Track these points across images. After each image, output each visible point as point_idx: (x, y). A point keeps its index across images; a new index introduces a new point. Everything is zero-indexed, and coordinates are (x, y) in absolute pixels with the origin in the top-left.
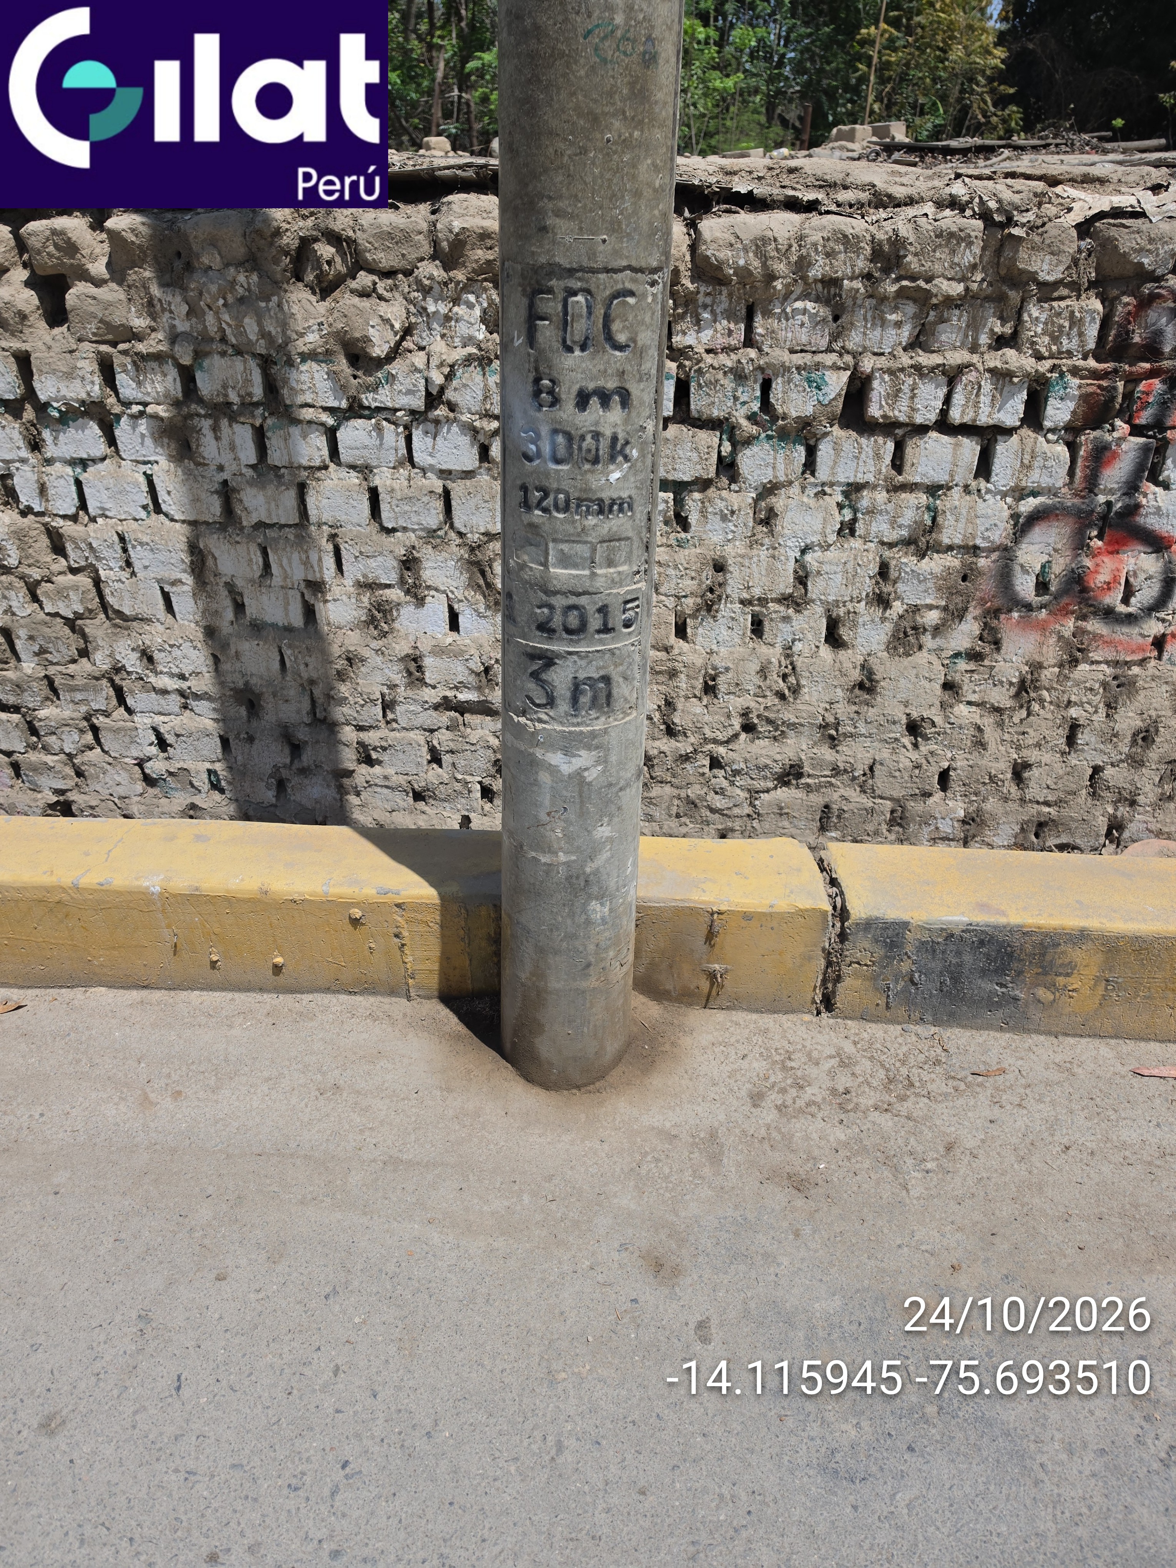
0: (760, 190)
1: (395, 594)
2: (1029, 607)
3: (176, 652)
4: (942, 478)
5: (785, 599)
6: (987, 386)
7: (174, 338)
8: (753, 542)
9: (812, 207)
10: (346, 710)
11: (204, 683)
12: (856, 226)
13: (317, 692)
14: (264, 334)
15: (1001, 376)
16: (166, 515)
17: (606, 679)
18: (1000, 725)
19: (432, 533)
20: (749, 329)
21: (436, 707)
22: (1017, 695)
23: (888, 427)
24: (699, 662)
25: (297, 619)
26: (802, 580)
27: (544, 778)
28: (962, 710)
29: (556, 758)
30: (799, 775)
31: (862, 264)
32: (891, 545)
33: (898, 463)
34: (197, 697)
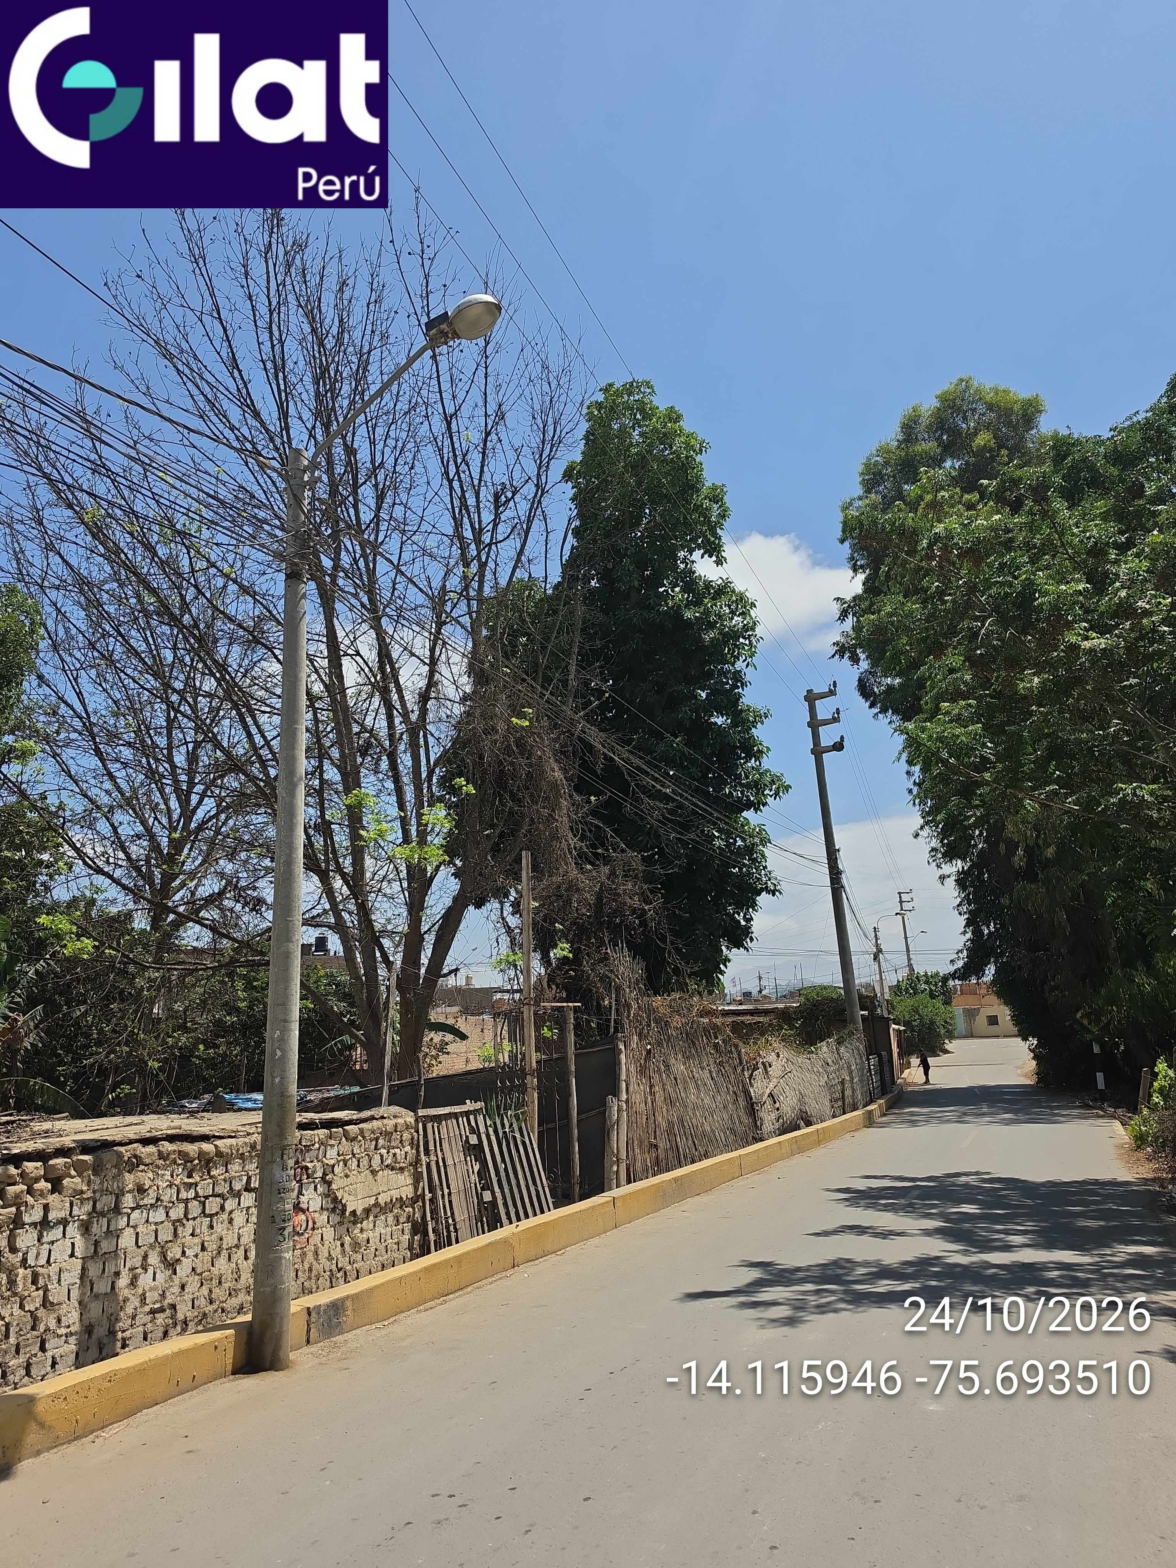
1: (139, 1270)
3: (70, 1315)
5: (235, 1246)
7: (94, 1192)
11: (75, 1328)
13: (113, 1319)
16: (76, 1257)
19: (152, 1245)
20: (227, 1168)
24: (217, 1273)
25: (109, 1289)
31: (249, 1149)
34: (72, 1335)
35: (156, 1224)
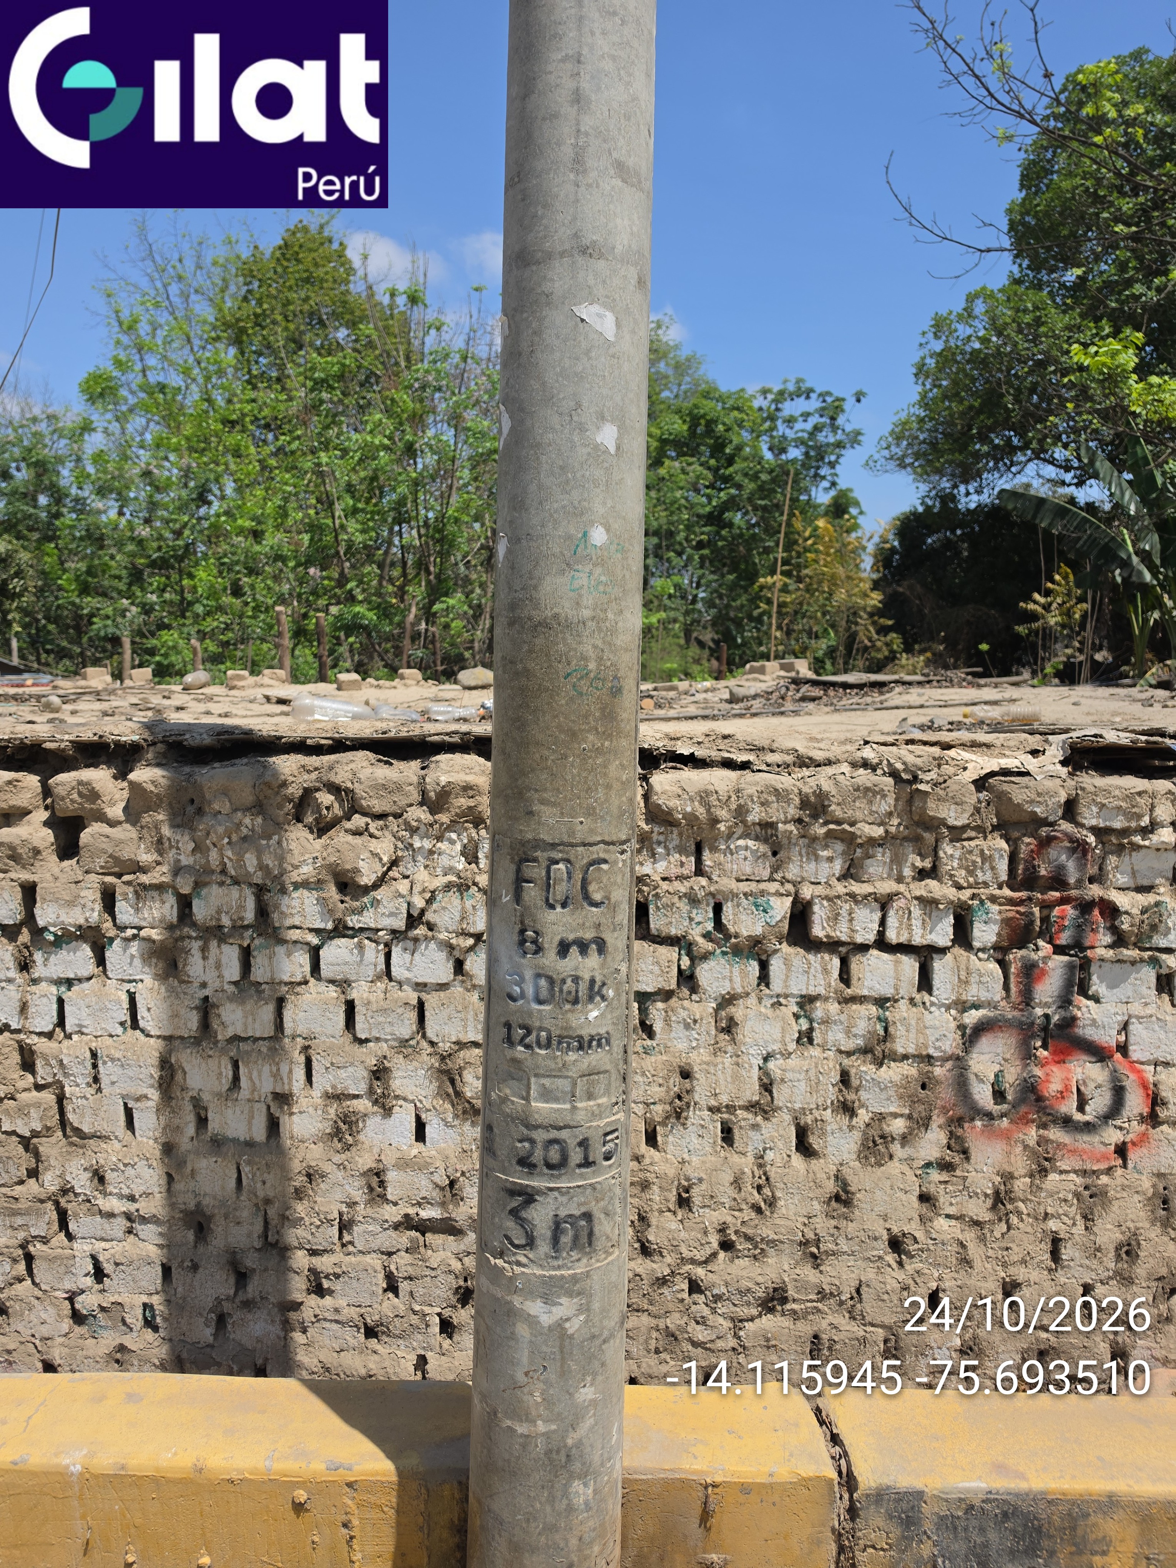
0: (700, 753)
1: (363, 1105)
2: (989, 1116)
3: (130, 1172)
4: (889, 992)
5: (752, 1106)
6: (916, 912)
7: (177, 870)
8: (717, 1050)
9: (745, 766)
10: (300, 1232)
11: (153, 1206)
12: (784, 781)
13: (272, 1212)
14: (262, 867)
15: (929, 903)
16: (142, 1031)
17: (588, 1216)
18: (982, 1239)
19: (404, 1043)
20: (699, 861)
21: (396, 1227)
22: (994, 1208)
23: (832, 946)
24: (671, 1172)
25: (259, 1133)
26: (767, 1087)
27: (522, 1330)
28: (941, 1223)
29: (535, 1307)
30: (784, 1300)
31: (793, 811)
32: (849, 1054)
33: (845, 977)
34: (144, 1220)
35: (421, 987)
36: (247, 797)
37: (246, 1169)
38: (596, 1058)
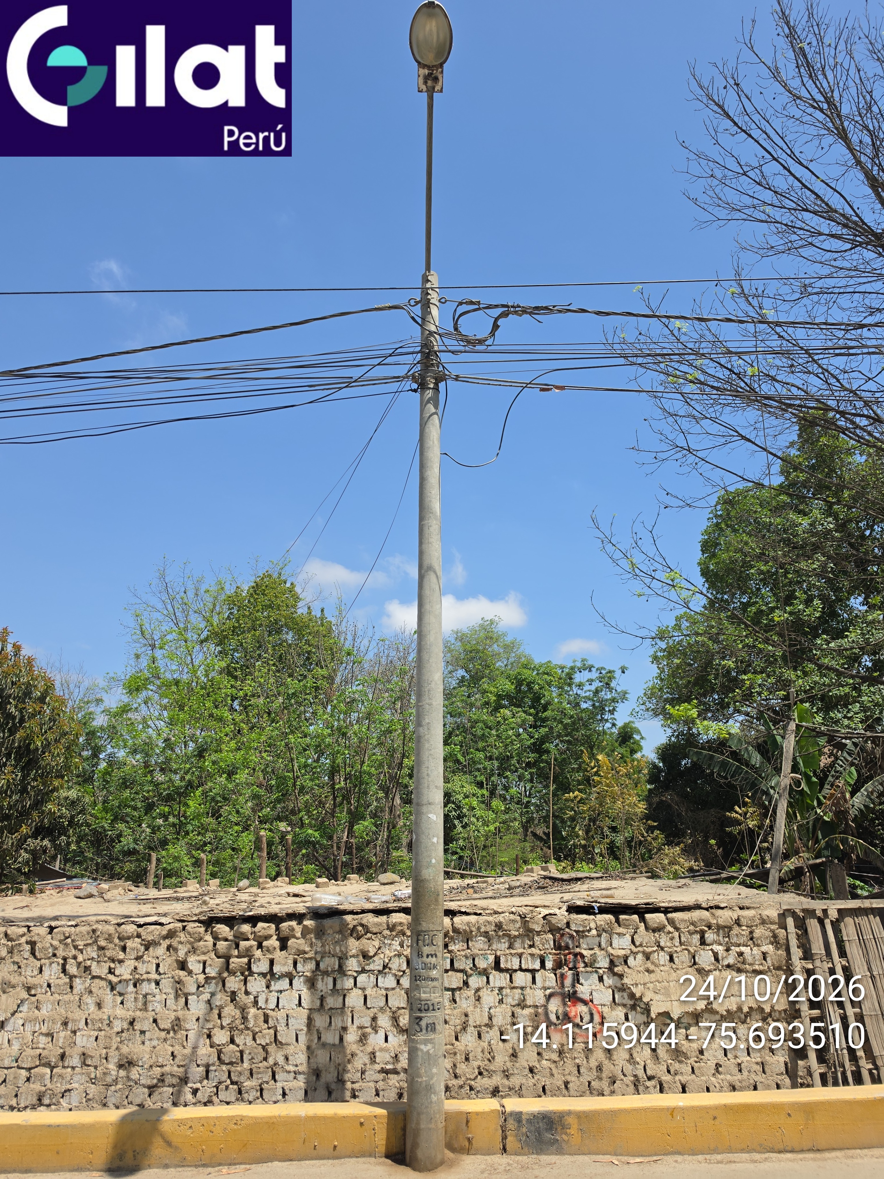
0: (468, 911)
1: (369, 1030)
2: (555, 1024)
3: (297, 1056)
4: (524, 985)
5: (486, 1025)
6: (529, 958)
7: (316, 953)
8: (475, 1007)
9: (480, 914)
10: (349, 1075)
11: (303, 1068)
12: (490, 919)
13: (340, 1068)
14: (341, 951)
15: (532, 955)
17: (434, 1023)
18: (557, 1067)
19: (382, 1008)
20: (468, 945)
21: (379, 1072)
22: (559, 1056)
23: (507, 970)
24: (463, 1049)
25: (337, 1041)
26: (490, 1018)
27: (420, 1053)
28: (544, 1062)
29: (422, 1047)
31: (493, 928)
32: (514, 1006)
33: (511, 981)
34: (300, 1073)
35: (387, 989)
36: (338, 929)
37: (333, 1053)
38: (435, 983)
